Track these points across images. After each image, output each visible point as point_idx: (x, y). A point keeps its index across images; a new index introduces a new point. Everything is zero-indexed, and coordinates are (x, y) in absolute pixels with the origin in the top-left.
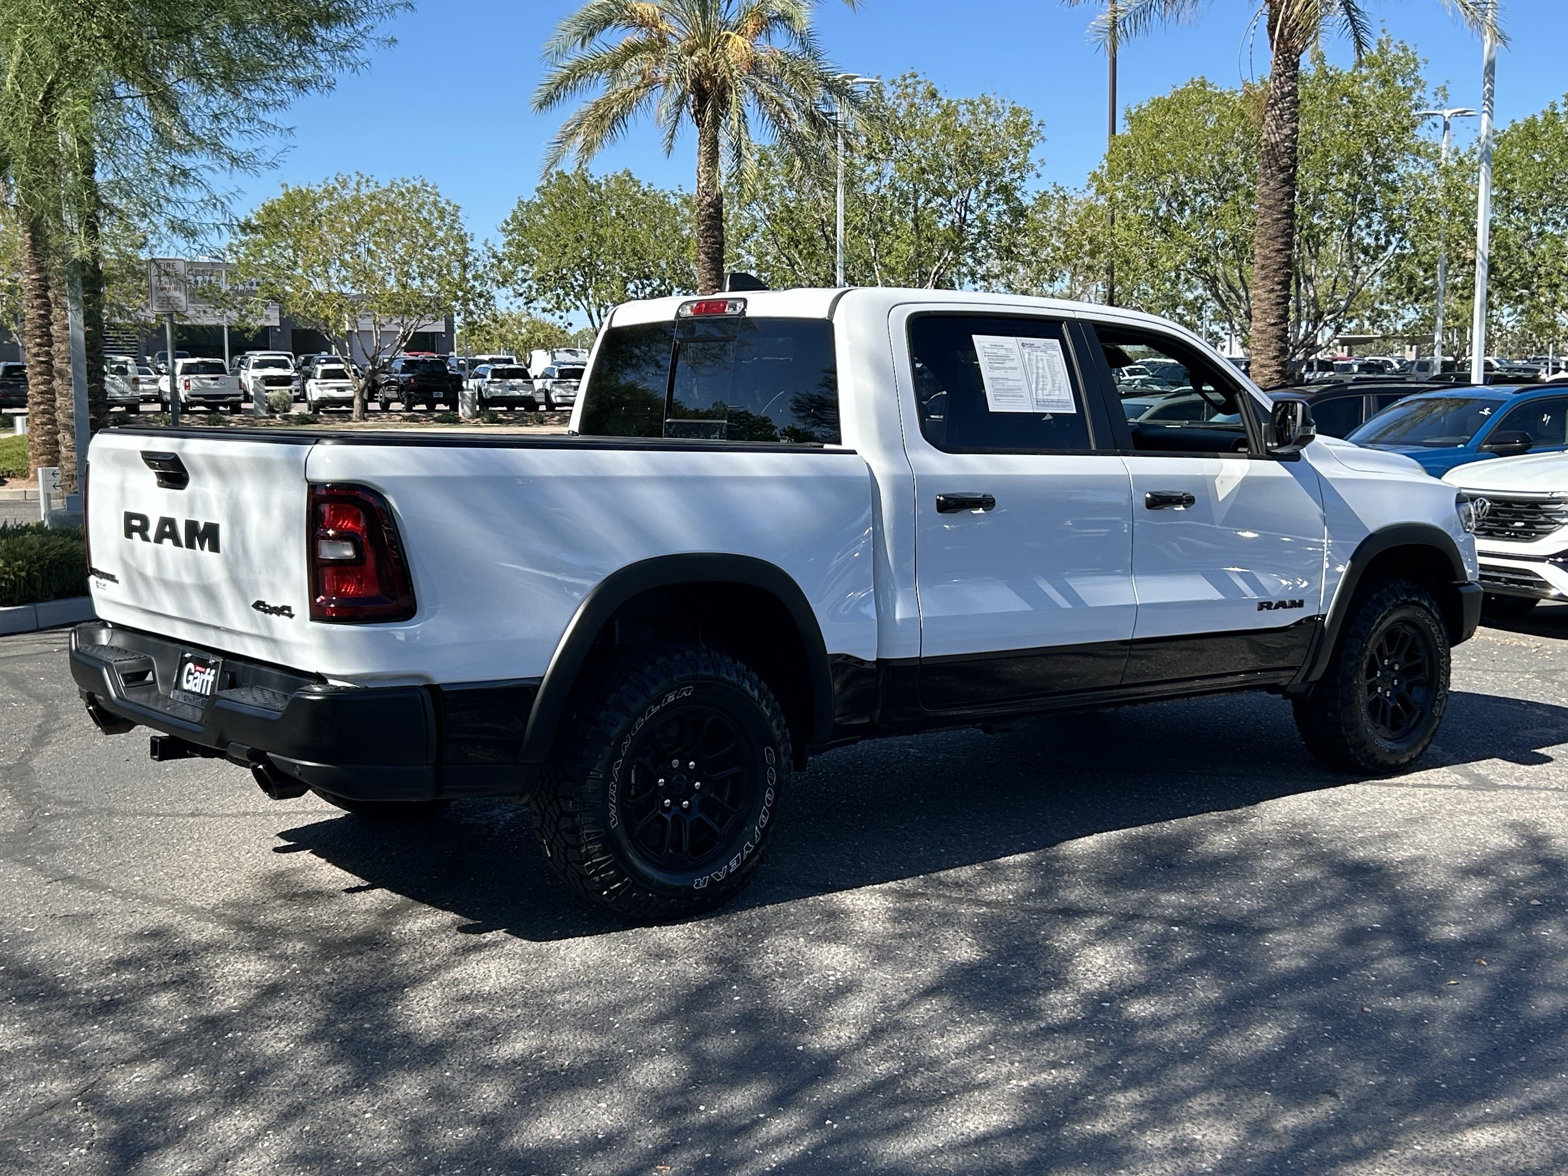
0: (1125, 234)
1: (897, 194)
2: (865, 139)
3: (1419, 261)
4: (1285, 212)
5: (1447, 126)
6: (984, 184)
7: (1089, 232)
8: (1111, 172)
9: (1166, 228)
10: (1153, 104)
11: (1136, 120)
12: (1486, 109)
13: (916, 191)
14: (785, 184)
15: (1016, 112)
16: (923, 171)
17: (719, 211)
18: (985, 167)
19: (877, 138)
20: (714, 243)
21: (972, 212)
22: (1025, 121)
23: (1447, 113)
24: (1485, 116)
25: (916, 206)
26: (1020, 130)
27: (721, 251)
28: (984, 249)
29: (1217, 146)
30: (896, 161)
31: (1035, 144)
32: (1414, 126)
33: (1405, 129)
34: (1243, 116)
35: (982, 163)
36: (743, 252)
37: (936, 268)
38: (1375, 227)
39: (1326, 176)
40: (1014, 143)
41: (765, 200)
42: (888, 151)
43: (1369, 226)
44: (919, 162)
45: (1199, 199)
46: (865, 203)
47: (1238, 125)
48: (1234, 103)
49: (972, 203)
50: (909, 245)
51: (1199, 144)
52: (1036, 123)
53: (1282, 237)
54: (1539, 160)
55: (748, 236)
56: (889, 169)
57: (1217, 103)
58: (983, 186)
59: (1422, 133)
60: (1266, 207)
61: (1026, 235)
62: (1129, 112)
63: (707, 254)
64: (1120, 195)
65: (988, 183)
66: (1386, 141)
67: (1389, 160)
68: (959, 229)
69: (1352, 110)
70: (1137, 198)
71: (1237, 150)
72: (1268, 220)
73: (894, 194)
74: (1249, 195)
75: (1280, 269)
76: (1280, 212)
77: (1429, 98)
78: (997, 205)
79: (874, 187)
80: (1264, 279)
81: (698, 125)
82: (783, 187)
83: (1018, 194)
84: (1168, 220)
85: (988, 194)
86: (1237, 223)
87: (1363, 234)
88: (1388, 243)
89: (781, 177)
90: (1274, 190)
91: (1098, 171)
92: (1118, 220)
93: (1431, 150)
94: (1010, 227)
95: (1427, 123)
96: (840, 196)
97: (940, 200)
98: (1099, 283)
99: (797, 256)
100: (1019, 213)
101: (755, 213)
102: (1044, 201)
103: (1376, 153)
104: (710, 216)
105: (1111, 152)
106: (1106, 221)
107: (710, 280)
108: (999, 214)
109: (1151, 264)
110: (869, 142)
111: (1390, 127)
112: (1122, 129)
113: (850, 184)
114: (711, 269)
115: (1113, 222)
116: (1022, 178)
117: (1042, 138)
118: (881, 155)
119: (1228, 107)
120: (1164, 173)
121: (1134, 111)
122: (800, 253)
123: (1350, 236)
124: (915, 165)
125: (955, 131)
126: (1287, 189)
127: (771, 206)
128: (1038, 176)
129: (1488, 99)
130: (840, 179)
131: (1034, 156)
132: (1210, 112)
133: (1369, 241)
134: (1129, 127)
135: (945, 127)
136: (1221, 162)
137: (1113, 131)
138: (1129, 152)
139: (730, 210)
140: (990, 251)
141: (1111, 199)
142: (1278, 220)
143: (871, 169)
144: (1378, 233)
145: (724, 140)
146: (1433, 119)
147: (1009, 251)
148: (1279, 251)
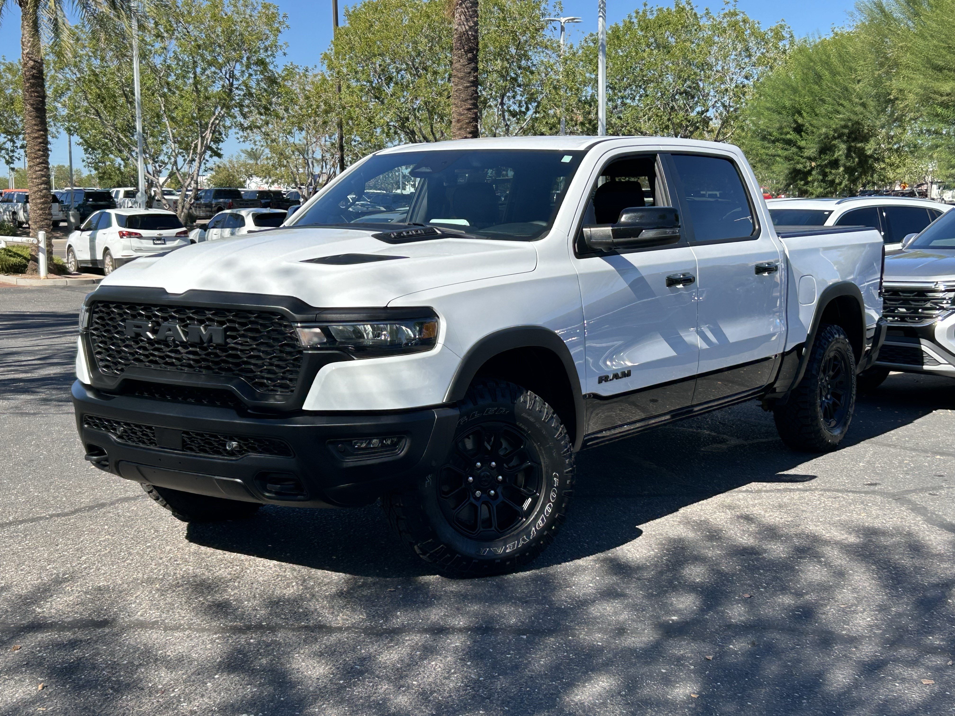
0: (349, 98)
1: (181, 63)
2: (153, 22)
3: (547, 123)
4: (472, 82)
5: (563, 29)
6: (245, 59)
7: (324, 97)
8: (337, 53)
9: (378, 96)
10: (365, 5)
11: (354, 17)
12: (601, 15)
13: (195, 62)
14: (91, 54)
15: (266, 7)
16: (199, 47)
17: (41, 72)
18: (246, 46)
19: (163, 21)
20: (38, 97)
21: (237, 79)
22: (273, 13)
23: (563, 20)
24: (601, 19)
25: (195, 73)
26: (270, 19)
27: (43, 103)
28: (248, 106)
29: (412, 37)
30: (177, 38)
31: (282, 30)
32: (542, 28)
33: (537, 30)
34: (428, 17)
35: (243, 43)
36: (59, 105)
37: (213, 119)
38: (519, 98)
39: (486, 61)
40: (265, 29)
41: (76, 66)
42: (171, 31)
43: (514, 97)
44: (196, 40)
45: (400, 76)
46: (154, 70)
47: (426, 23)
48: (422, 7)
49: (237, 73)
50: (191, 102)
51: (399, 36)
52: (282, 15)
53: (471, 99)
54: (621, 54)
55: (63, 93)
56: (173, 45)
57: (410, 7)
58: (245, 60)
59: (547, 34)
60: (459, 78)
61: (279, 97)
62: (347, 11)
63: (32, 105)
64: (345, 70)
65: (248, 58)
66: (525, 38)
67: (526, 51)
68: (229, 91)
69: (501, 16)
70: (356, 72)
71: (425, 41)
72: (461, 87)
73: (178, 64)
74: (435, 73)
75: (470, 122)
76: (469, 82)
77: (550, 9)
78: (256, 75)
79: (162, 59)
80: (460, 129)
81: (21, 5)
82: (89, 56)
83: (271, 67)
84: (379, 89)
85: (248, 67)
86: (428, 92)
87: (511, 103)
88: (527, 109)
89: (88, 49)
90: (464, 66)
91: (328, 52)
92: (344, 88)
93: (555, 45)
94: (266, 90)
95: (550, 26)
96: (136, 65)
97: (213, 69)
98: (327, 135)
99: (102, 108)
100: (272, 81)
101: (68, 76)
102: (290, 73)
103: (518, 47)
104: (33, 76)
105: (337, 39)
106: (335, 89)
107: (35, 125)
108: (258, 80)
109: (370, 120)
110: (157, 24)
111: (527, 28)
112: (344, 23)
113: (143, 56)
114: (37, 117)
115: (340, 90)
116: (273, 55)
117: (287, 26)
118: (165, 35)
119: (418, 10)
120: (375, 56)
121: (351, 10)
122: (105, 107)
123: (502, 104)
124: (192, 43)
125: (222, 18)
126: (473, 65)
127: (80, 71)
128: (285, 54)
129: (603, 8)
130: (135, 52)
131: (281, 40)
132: (406, 13)
133: (515, 108)
134: (347, 22)
135: (214, 16)
136: (415, 49)
137: (337, 24)
138: (350, 39)
139: (49, 72)
140: (252, 108)
141: (338, 73)
142: (467, 87)
143: (158, 45)
144: (520, 102)
145: (44, 16)
146: (554, 24)
147: (266, 109)
148: (469, 109)
